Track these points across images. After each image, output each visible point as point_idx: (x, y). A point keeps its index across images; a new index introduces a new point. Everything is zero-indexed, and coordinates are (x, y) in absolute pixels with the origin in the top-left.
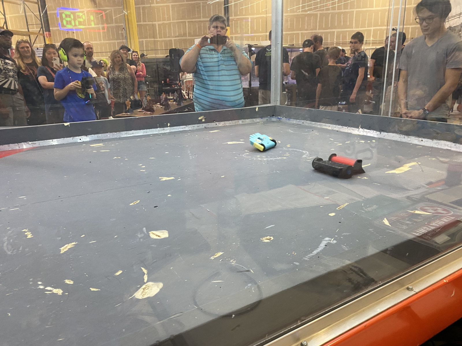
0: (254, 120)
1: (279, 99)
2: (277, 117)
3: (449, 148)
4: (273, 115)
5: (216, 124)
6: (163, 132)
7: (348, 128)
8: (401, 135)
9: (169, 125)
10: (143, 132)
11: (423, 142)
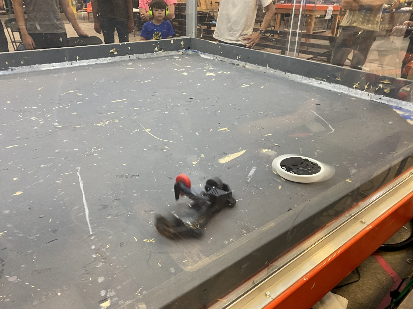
0: (170, 52)
1: (194, 31)
2: (193, 50)
3: (344, 92)
4: (189, 48)
5: (130, 57)
6: (72, 66)
7: (256, 66)
8: (303, 77)
9: (77, 59)
10: (49, 66)
11: (322, 84)
